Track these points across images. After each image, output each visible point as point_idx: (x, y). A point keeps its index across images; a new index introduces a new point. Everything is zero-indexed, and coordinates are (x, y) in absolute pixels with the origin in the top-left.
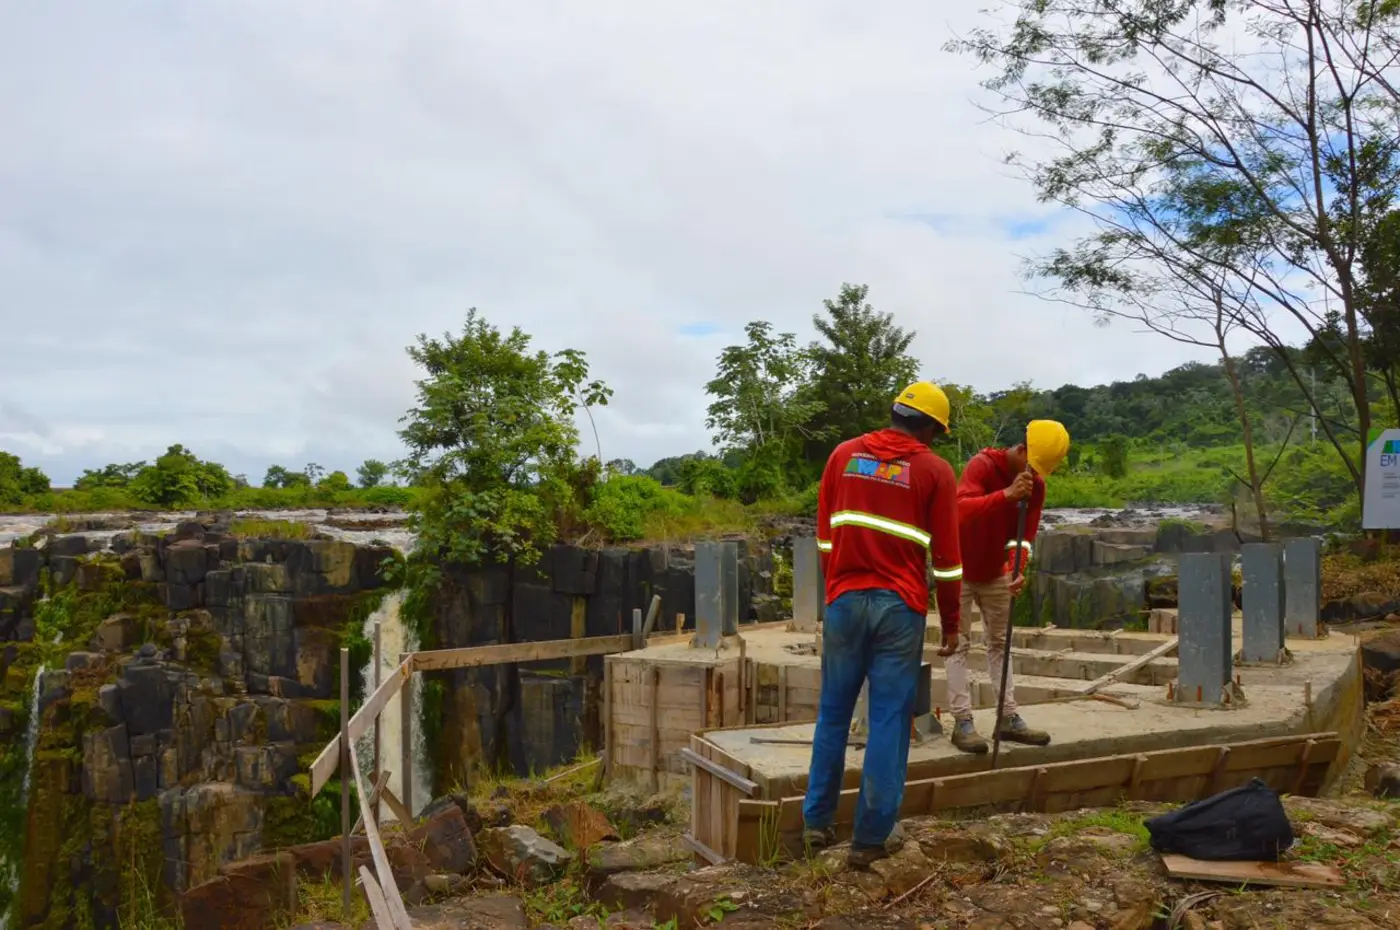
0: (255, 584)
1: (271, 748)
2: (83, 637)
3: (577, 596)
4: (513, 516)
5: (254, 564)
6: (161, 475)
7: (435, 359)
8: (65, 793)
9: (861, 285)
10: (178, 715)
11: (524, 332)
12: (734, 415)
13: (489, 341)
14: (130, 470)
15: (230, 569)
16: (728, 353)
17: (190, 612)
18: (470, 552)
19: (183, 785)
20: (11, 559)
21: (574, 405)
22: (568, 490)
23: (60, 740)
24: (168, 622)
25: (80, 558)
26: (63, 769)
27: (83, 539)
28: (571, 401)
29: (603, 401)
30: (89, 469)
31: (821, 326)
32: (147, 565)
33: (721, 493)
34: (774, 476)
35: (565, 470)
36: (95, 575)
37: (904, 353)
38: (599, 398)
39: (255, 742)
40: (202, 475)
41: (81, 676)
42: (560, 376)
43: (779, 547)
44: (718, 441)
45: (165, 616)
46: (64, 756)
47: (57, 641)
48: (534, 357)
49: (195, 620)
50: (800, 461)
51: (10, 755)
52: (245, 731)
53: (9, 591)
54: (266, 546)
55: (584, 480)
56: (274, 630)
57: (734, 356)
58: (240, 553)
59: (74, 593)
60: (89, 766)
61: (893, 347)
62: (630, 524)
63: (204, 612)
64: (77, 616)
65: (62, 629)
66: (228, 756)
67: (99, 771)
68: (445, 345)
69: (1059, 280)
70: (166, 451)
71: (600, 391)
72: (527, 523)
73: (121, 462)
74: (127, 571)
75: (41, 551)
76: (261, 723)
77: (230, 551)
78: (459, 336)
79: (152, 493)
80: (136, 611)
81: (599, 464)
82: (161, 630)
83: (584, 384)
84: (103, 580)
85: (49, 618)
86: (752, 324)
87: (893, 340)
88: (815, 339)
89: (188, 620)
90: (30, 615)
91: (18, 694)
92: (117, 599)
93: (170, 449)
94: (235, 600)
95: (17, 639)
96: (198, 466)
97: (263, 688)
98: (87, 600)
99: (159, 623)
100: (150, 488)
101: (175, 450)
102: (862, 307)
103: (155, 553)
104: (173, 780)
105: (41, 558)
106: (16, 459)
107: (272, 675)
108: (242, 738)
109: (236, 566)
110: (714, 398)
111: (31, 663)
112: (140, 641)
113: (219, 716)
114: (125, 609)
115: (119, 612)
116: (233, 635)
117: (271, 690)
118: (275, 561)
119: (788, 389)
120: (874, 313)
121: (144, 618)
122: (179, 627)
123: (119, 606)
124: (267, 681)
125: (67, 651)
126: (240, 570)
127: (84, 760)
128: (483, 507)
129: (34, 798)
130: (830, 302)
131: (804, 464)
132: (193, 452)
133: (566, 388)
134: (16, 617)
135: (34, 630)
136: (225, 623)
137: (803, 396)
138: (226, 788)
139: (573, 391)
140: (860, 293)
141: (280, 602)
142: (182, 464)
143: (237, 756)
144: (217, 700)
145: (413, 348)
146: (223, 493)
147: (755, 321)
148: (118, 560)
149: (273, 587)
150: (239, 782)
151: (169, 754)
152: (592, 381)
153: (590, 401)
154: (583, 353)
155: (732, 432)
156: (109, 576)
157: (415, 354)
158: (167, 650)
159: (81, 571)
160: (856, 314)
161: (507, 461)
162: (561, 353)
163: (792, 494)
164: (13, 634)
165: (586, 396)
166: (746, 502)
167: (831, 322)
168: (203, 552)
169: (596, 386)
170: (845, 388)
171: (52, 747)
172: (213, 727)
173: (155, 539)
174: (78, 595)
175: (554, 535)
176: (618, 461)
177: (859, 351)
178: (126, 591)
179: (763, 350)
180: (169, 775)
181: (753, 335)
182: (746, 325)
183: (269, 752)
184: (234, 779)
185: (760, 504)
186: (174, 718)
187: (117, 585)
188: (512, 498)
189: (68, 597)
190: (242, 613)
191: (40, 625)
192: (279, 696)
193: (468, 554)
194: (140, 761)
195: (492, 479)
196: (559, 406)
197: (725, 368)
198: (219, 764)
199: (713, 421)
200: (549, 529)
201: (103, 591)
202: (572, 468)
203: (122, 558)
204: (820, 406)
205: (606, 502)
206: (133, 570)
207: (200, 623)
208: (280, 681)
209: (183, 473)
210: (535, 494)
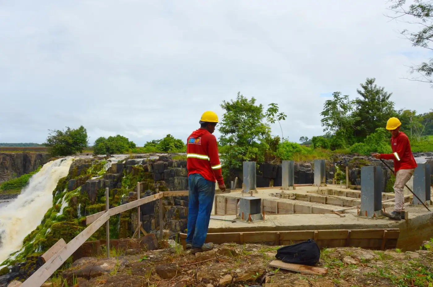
0: (177, 174)
1: (180, 221)
2: (133, 188)
3: (271, 179)
4: (250, 154)
5: (177, 168)
6: (165, 143)
7: (228, 108)
8: (127, 230)
9: (373, 78)
10: (156, 210)
11: (255, 98)
12: (331, 122)
13: (244, 101)
14: (158, 142)
15: (170, 169)
16: (327, 102)
17: (159, 181)
18: (237, 165)
19: (157, 230)
20: (116, 166)
21: (275, 120)
22: (268, 146)
23: (126, 215)
24: (154, 184)
25: (133, 166)
26: (127, 223)
27: (134, 161)
28: (274, 119)
29: (284, 119)
30: (148, 141)
31: (359, 92)
32: (149, 168)
33: (324, 147)
34: (342, 141)
35: (269, 140)
36: (137, 171)
37: (389, 100)
38: (282, 118)
39: (176, 219)
40: (176, 143)
41: (131, 198)
42: (270, 111)
43: (338, 164)
44: (325, 131)
45: (153, 182)
46: (127, 220)
47: (127, 188)
48: (258, 106)
49: (161, 184)
50: (352, 136)
51: (115, 218)
52: (173, 216)
53: (116, 175)
54: (181, 163)
55: (275, 143)
56: (182, 187)
57: (329, 103)
58: (173, 165)
59: (131, 176)
60: (132, 223)
61: (384, 98)
62: (288, 157)
63: (163, 181)
64: (132, 182)
65: (128, 185)
66: (169, 222)
67: (135, 224)
68: (231, 103)
69: (424, 73)
70: (166, 136)
71: (283, 116)
72: (254, 157)
73: (156, 140)
74: (145, 170)
75: (124, 164)
76: (178, 213)
77: (171, 164)
78: (235, 100)
79: (162, 148)
80: (146, 181)
81: (279, 138)
82: (152, 186)
83: (278, 114)
84: (138, 172)
85: (125, 182)
86: (334, 93)
87: (384, 96)
88: (357, 97)
89: (159, 184)
90: (121, 182)
91: (117, 202)
92: (142, 177)
93: (167, 135)
94: (172, 178)
95: (117, 188)
96: (175, 140)
97: (179, 204)
98: (135, 177)
99: (152, 184)
100: (162, 146)
101: (168, 136)
102: (373, 85)
103: (152, 165)
104: (154, 228)
105: (123, 166)
106: (127, 139)
107: (182, 200)
108: (172, 217)
109: (172, 169)
110: (323, 117)
111: (120, 194)
112: (147, 189)
113: (167, 211)
114: (144, 180)
115: (142, 181)
116: (171, 188)
117: (181, 204)
118: (183, 167)
119: (349, 113)
120: (378, 87)
121: (148, 183)
122: (156, 186)
123: (142, 179)
124: (180, 202)
125: (129, 191)
126: (173, 170)
127: (131, 221)
128: (240, 152)
129: (120, 231)
130: (362, 84)
131: (354, 138)
132: (173, 136)
133: (271, 115)
134: (117, 182)
135: (121, 185)
136: (169, 184)
137: (354, 115)
138: (168, 231)
139: (273, 116)
140: (373, 81)
141: (183, 179)
142: (170, 140)
143: (171, 222)
144: (166, 207)
145: (222, 104)
146: (182, 148)
147: (336, 92)
148: (142, 167)
149: (182, 175)
150: (171, 230)
151: (153, 221)
152: (280, 113)
153: (280, 119)
154: (277, 104)
155: (330, 127)
156: (140, 171)
157: (222, 106)
158: (154, 192)
159: (133, 169)
160: (371, 88)
161: (249, 137)
162: (270, 104)
163: (348, 147)
164: (116, 186)
165: (278, 117)
166: (333, 150)
167: (363, 91)
168: (163, 165)
169: (281, 114)
170: (368, 112)
171: (124, 217)
172: (165, 214)
173: (152, 161)
174: (132, 176)
175: (264, 160)
176: (303, 137)
177: (373, 100)
178: (144, 175)
179: (339, 101)
180: (153, 227)
181: (335, 96)
182: (333, 93)
183: (179, 222)
184: (170, 229)
185: (337, 150)
186: (155, 211)
187: (142, 173)
188: (250, 148)
189: (130, 177)
190: (173, 182)
191: (123, 184)
192: (183, 206)
193: (236, 166)
194: (145, 222)
195: (244, 143)
196: (270, 121)
197: (327, 107)
198: (166, 224)
199: (324, 124)
200: (262, 158)
201: (139, 175)
202: (271, 139)
203: (143, 166)
204: (358, 118)
205: (281, 150)
206: (146, 170)
207: (162, 185)
208: (183, 202)
209: (170, 142)
210: (257, 147)
